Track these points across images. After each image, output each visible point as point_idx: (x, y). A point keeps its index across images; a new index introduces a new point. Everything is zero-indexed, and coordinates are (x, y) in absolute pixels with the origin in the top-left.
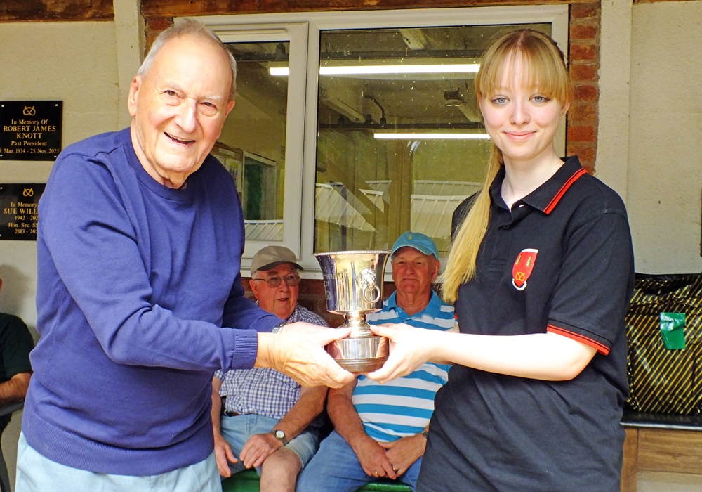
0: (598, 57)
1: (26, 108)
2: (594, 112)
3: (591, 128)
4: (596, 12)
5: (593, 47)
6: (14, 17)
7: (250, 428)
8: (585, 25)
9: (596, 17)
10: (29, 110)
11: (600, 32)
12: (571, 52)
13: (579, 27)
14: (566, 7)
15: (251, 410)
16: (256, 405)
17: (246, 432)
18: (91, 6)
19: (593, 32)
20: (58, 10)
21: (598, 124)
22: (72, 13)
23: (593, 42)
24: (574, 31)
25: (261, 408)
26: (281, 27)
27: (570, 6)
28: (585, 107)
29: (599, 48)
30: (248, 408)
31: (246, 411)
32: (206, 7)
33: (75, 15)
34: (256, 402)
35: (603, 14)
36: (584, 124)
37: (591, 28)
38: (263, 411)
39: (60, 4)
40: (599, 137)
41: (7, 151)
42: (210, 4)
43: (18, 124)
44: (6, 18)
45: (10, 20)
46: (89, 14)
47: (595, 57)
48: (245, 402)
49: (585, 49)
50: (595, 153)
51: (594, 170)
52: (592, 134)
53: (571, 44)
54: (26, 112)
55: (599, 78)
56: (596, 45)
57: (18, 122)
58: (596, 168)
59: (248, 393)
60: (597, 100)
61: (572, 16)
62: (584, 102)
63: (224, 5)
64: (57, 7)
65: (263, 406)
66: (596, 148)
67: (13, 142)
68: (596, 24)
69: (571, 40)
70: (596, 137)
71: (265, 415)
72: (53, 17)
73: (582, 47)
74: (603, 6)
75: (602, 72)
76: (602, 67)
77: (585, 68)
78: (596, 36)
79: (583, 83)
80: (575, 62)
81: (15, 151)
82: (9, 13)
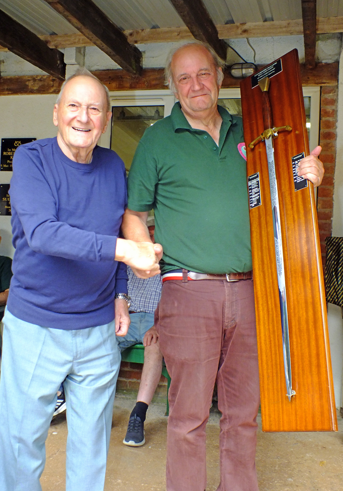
0: (337, 116)
1: (16, 142)
2: (334, 147)
3: (332, 155)
4: (335, 91)
5: (334, 110)
6: (10, 92)
7: (141, 321)
8: (329, 98)
9: (336, 93)
10: (18, 143)
11: (338, 102)
12: (321, 113)
13: (326, 99)
14: (319, 89)
15: (141, 310)
16: (144, 307)
17: (139, 323)
18: (53, 86)
19: (334, 102)
20: (35, 88)
21: (336, 153)
22: (42, 89)
23: (334, 107)
24: (324, 101)
25: (147, 309)
26: (160, 98)
27: (321, 87)
28: (329, 143)
29: (337, 111)
30: (140, 309)
31: (139, 310)
32: (117, 86)
33: (44, 91)
34: (144, 305)
35: (339, 92)
36: (329, 153)
37: (333, 99)
38: (148, 310)
39: (36, 85)
40: (336, 160)
41: (5, 166)
42: (120, 84)
43: (11, 151)
44: (7, 92)
45: (8, 94)
46: (52, 90)
47: (335, 116)
48: (138, 305)
49: (329, 112)
50: (334, 170)
51: (333, 179)
52: (332, 159)
53: (322, 109)
54: (16, 144)
55: (336, 128)
56: (335, 109)
57: (11, 150)
58: (335, 178)
59: (140, 300)
60: (336, 140)
61: (322, 93)
62: (328, 141)
63: (128, 85)
64: (34, 87)
65: (148, 308)
66: (335, 166)
67: (8, 161)
68: (335, 97)
69: (321, 106)
70: (335, 161)
71: (150, 313)
72: (32, 92)
73: (328, 110)
74: (340, 88)
75: (339, 124)
76: (339, 121)
77: (328, 122)
78: (335, 104)
79: (327, 130)
80: (323, 119)
81: (9, 166)
82: (8, 90)
